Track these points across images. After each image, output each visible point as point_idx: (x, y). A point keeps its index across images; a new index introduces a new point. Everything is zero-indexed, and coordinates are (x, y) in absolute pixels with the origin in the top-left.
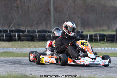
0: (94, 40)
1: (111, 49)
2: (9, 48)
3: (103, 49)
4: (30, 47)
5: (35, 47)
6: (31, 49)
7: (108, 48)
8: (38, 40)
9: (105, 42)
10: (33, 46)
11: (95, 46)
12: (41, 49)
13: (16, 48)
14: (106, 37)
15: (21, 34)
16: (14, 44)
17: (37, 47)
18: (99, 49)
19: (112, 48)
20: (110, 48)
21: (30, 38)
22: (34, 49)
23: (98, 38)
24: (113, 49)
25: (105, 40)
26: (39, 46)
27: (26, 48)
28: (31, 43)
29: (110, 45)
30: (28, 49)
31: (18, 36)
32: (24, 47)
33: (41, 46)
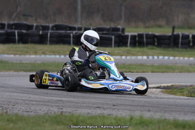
0: (138, 43)
1: (164, 58)
2: (4, 54)
3: (151, 57)
4: (36, 53)
5: (44, 53)
6: (38, 56)
7: (158, 58)
8: (50, 42)
9: (155, 47)
10: (41, 52)
11: (139, 54)
12: (53, 56)
13: (15, 55)
14: (158, 40)
15: (24, 31)
16: (12, 47)
17: (47, 53)
18: (145, 57)
19: (164, 56)
20: (161, 57)
21: (37, 38)
22: (43, 56)
23: (145, 40)
24: (166, 58)
25: (156, 44)
26: (50, 52)
27: (30, 55)
28: (39, 47)
29: (162, 52)
30: (33, 56)
31: (18, 35)
32: (27, 53)
33: (54, 52)
